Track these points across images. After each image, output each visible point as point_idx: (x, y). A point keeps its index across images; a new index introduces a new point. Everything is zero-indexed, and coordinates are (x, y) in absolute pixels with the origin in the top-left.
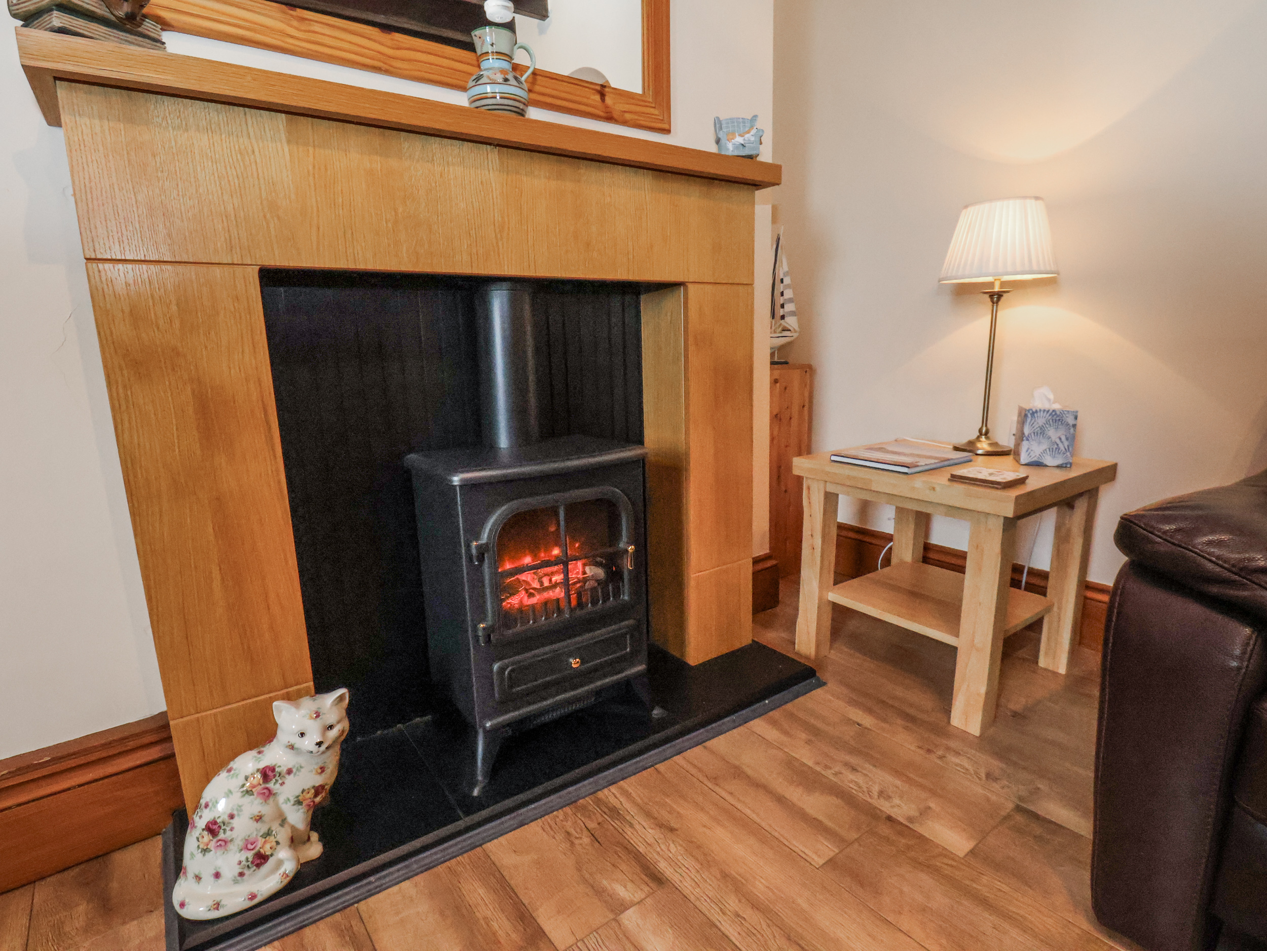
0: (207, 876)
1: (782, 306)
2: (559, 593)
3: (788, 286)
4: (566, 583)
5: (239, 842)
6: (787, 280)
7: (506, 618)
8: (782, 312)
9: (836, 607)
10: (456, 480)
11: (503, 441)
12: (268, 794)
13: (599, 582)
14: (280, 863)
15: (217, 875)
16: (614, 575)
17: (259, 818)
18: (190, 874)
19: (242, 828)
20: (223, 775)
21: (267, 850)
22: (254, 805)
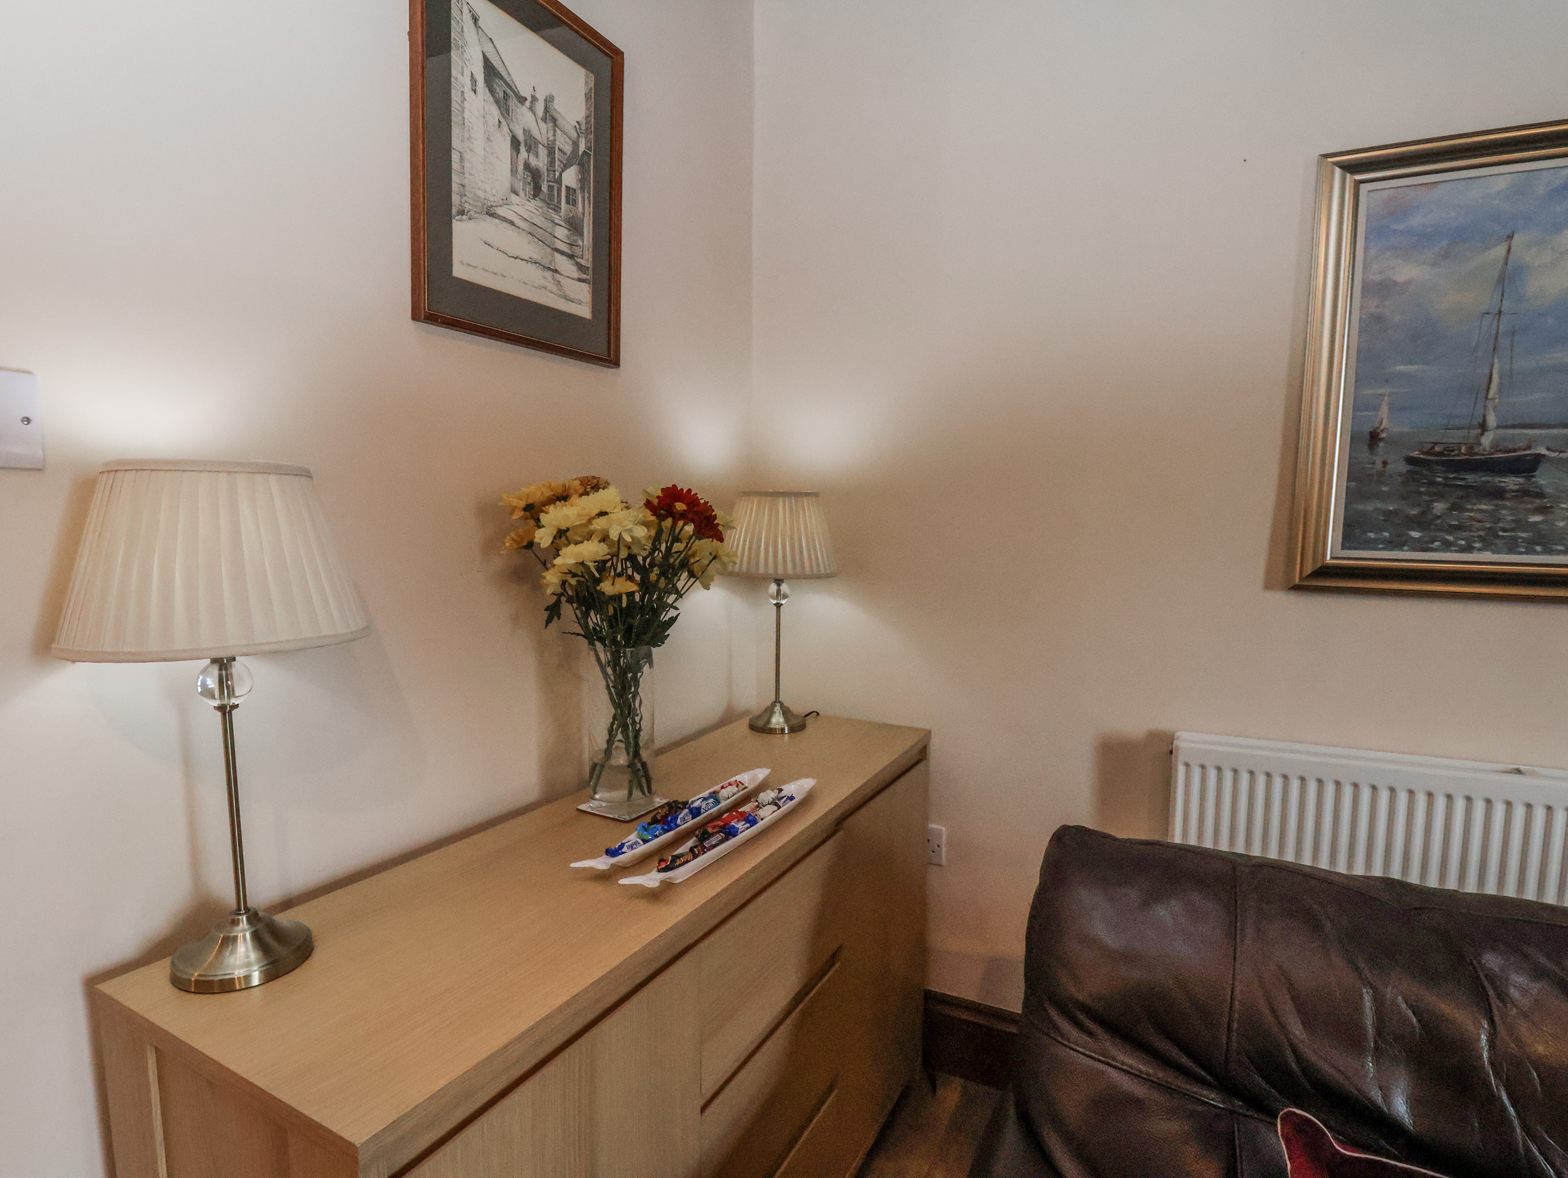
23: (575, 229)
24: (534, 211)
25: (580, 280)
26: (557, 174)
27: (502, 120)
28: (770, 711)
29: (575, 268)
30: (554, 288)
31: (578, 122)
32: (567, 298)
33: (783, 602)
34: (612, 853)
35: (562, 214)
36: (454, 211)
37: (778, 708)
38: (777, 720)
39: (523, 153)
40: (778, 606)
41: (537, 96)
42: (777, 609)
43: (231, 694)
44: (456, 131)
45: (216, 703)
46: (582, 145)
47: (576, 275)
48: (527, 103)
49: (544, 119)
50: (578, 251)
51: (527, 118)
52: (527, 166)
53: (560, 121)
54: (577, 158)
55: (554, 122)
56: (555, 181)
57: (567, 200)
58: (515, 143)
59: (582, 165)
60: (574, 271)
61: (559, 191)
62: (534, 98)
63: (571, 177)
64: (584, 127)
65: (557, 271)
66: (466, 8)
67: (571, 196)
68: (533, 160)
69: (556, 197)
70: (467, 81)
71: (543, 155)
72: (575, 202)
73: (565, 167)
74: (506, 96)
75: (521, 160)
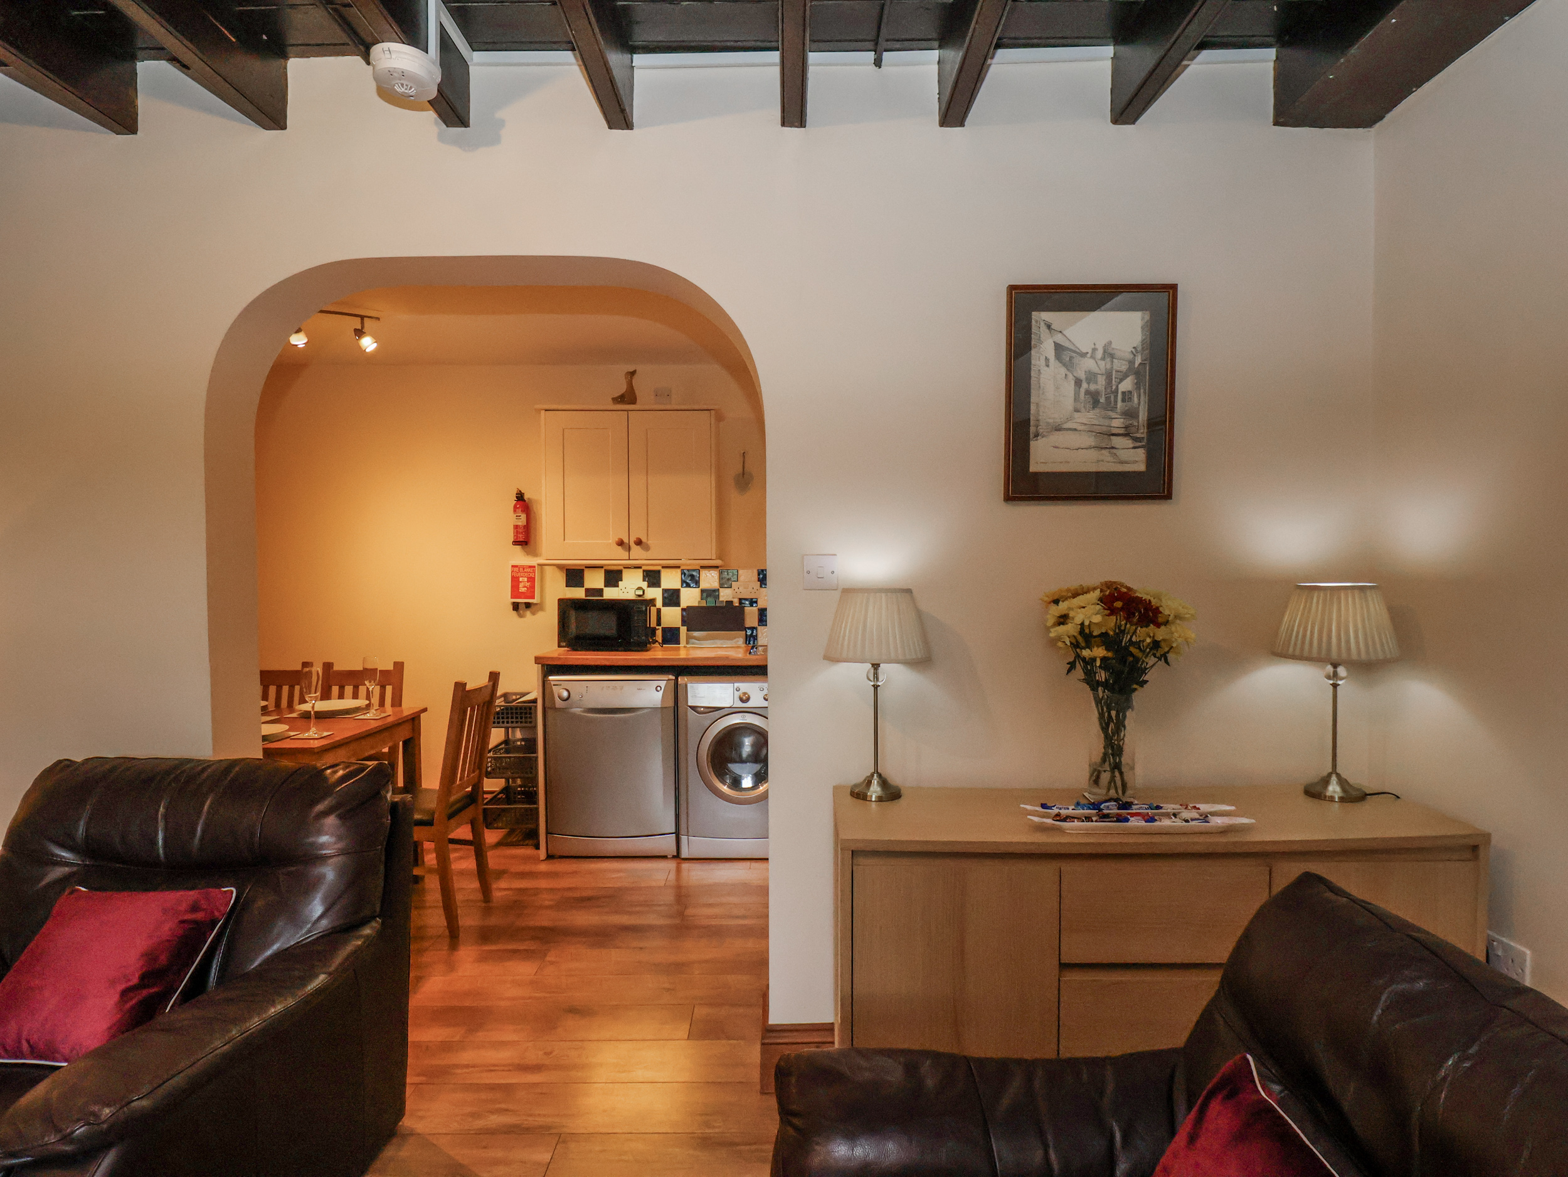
23: (1131, 416)
24: (1094, 416)
25: (1134, 448)
26: (1114, 387)
27: (1068, 373)
28: (1326, 781)
29: (1130, 441)
30: (1111, 459)
31: (1134, 348)
32: (1122, 462)
33: (1340, 682)
34: (1044, 806)
35: (1119, 410)
36: (1031, 436)
37: (1334, 778)
38: (1334, 789)
39: (1085, 385)
40: (1335, 686)
41: (1097, 346)
42: (1333, 689)
43: (877, 680)
44: (1033, 392)
45: (872, 683)
46: (1138, 360)
47: (1132, 446)
48: (1089, 355)
49: (1103, 359)
50: (1133, 429)
51: (1088, 364)
52: (1087, 392)
53: (1118, 354)
54: (1132, 371)
55: (1112, 356)
56: (1112, 392)
57: (1123, 400)
58: (1078, 383)
59: (1138, 373)
60: (1129, 443)
61: (1116, 397)
62: (1094, 350)
63: (1127, 385)
64: (1139, 349)
65: (1113, 448)
66: (1042, 324)
67: (1127, 397)
68: (1093, 387)
69: (1112, 402)
70: (1043, 362)
71: (1102, 381)
72: (1130, 399)
73: (1121, 380)
74: (1071, 358)
75: (1082, 391)
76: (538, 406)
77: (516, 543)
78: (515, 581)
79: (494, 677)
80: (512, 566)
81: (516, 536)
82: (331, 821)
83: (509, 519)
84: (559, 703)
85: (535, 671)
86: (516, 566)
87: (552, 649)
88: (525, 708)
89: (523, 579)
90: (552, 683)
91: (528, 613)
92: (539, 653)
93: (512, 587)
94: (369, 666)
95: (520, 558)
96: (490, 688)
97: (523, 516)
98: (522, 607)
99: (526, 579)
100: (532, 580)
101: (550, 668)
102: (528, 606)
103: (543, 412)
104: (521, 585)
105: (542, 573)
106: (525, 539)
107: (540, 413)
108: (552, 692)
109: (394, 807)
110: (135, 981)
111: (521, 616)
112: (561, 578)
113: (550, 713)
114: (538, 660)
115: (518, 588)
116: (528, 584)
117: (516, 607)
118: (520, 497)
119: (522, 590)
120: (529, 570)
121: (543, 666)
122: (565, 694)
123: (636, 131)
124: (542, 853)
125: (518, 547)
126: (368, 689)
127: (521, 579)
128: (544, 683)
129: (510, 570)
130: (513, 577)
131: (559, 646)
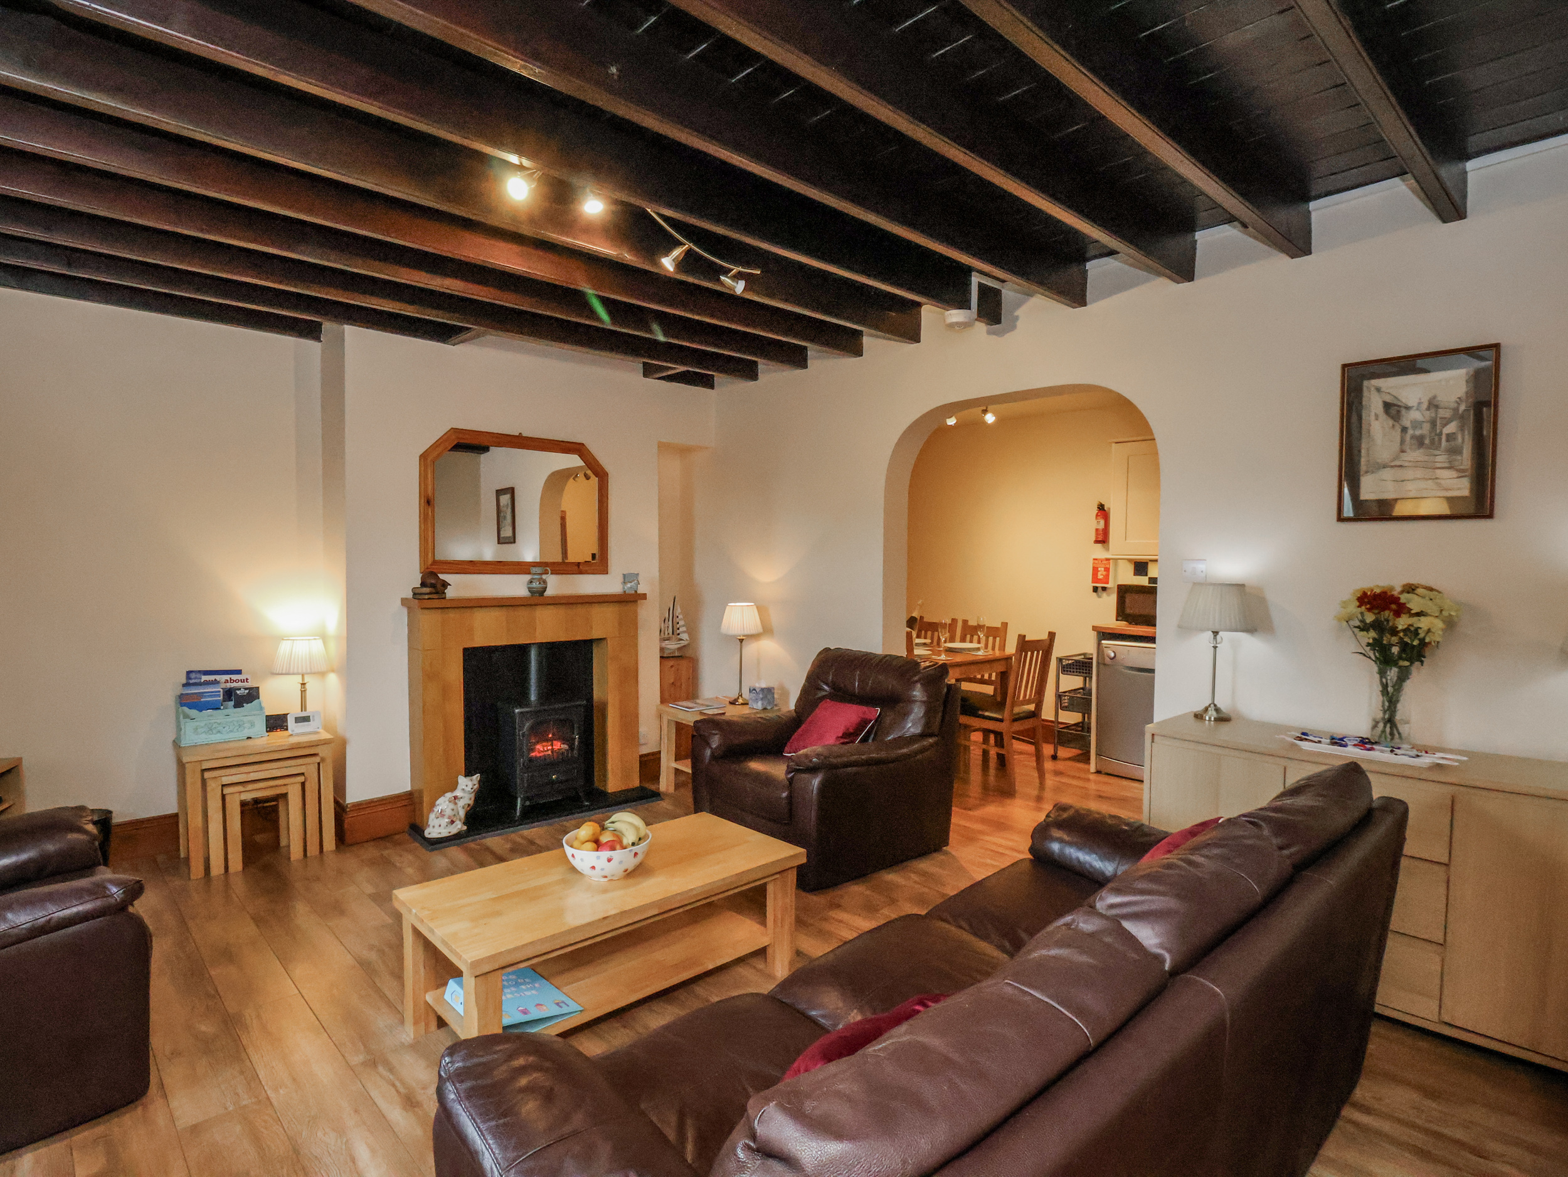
0: (437, 826)
1: (678, 629)
2: (550, 752)
3: (681, 619)
4: (552, 750)
5: (447, 816)
6: (680, 617)
7: (531, 760)
8: (678, 632)
9: (677, 770)
10: (517, 711)
11: (533, 697)
12: (456, 804)
13: (567, 750)
14: (457, 825)
15: (440, 826)
16: (571, 748)
17: (453, 810)
18: (431, 826)
19: (448, 812)
20: (442, 798)
21: (454, 819)
22: (452, 806)
23: (1455, 452)
24: (1419, 455)
26: (1438, 431)
27: (1395, 424)
29: (1454, 472)
31: (1459, 398)
32: (1446, 490)
35: (1443, 448)
39: (1410, 432)
41: (1422, 401)
43: (1217, 643)
45: (1213, 645)
46: (1462, 408)
47: (1455, 476)
48: (1415, 408)
49: (1428, 409)
50: (1456, 463)
51: (1415, 415)
52: (1413, 437)
53: (1442, 405)
54: (1456, 415)
55: (1437, 407)
56: (1436, 435)
57: (1448, 440)
58: (1404, 430)
59: (1462, 418)
60: (1454, 474)
61: (1440, 440)
62: (1420, 403)
63: (1451, 428)
64: (1464, 397)
65: (1437, 478)
66: (1373, 389)
67: (1450, 437)
68: (1418, 432)
69: (1436, 443)
70: (1373, 417)
71: (1427, 427)
72: (1455, 439)
73: (1446, 425)
74: (1399, 412)
75: (1408, 437)
76: (1110, 441)
77: (1097, 542)
78: (1095, 570)
79: (1052, 635)
80: (1094, 559)
81: (1097, 537)
82: (919, 686)
83: (1093, 524)
84: (1107, 660)
85: (1093, 635)
86: (1096, 559)
87: (1110, 621)
88: (1086, 663)
89: (1101, 569)
90: (1104, 645)
91: (1104, 594)
92: (1096, 624)
93: (1093, 574)
94: (981, 624)
95: (1099, 552)
96: (1048, 642)
97: (1102, 522)
98: (1100, 589)
99: (1103, 569)
100: (1107, 570)
101: (1105, 634)
102: (1104, 589)
103: (1114, 445)
104: (1099, 573)
105: (1116, 565)
106: (1103, 539)
107: (1111, 446)
108: (1103, 651)
109: (949, 687)
110: (840, 735)
111: (1099, 597)
112: (1131, 568)
113: (1101, 666)
114: (1094, 628)
115: (1097, 574)
116: (1104, 573)
117: (1095, 589)
118: (1101, 507)
119: (1100, 577)
120: (1105, 562)
121: (1099, 633)
122: (1112, 655)
123: (1088, 307)
124: (1093, 768)
125: (1099, 545)
126: (979, 636)
127: (1099, 569)
128: (1099, 644)
129: (1092, 561)
130: (1094, 567)
131: (1117, 620)
